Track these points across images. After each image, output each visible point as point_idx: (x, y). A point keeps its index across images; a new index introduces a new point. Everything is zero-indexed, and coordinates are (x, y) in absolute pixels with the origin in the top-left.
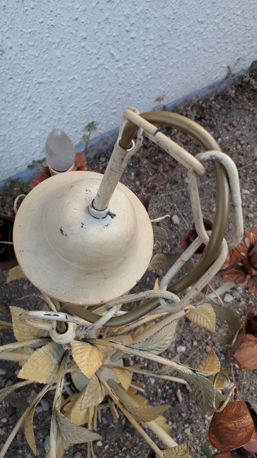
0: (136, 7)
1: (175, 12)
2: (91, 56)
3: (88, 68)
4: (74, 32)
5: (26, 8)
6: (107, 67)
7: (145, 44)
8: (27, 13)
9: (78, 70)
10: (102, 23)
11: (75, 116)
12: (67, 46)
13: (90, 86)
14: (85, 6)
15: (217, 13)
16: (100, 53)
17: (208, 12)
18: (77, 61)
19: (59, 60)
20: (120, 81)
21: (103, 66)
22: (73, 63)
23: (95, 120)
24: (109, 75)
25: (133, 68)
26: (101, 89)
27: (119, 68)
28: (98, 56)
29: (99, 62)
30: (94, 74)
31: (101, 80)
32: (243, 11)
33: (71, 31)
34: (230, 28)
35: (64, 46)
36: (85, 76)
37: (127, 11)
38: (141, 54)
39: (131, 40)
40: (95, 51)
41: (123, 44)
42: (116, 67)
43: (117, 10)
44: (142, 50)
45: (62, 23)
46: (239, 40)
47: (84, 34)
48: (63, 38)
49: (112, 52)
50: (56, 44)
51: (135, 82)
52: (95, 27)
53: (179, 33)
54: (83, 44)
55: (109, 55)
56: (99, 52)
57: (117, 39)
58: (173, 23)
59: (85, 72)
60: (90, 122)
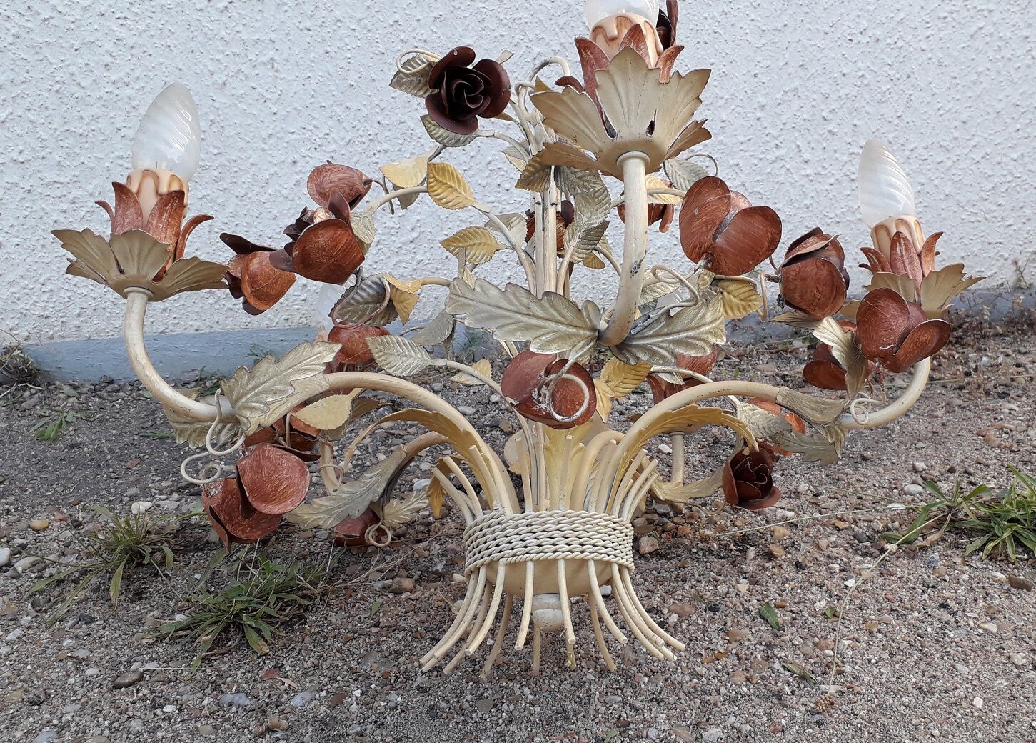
0: (839, 87)
1: (899, 115)
2: (767, 139)
3: (760, 157)
4: (749, 92)
5: (698, 40)
6: (788, 166)
7: (851, 151)
8: (698, 46)
9: (746, 154)
10: (789, 94)
12: (738, 109)
13: (759, 189)
14: (769, 62)
15: (973, 143)
16: (781, 139)
17: (956, 135)
18: (748, 138)
19: (723, 125)
20: (808, 202)
21: (783, 163)
22: (741, 139)
24: (791, 184)
25: (831, 187)
26: (775, 203)
27: (807, 176)
28: (777, 142)
29: (778, 153)
30: (769, 170)
31: (777, 186)
32: (1022, 155)
33: (746, 89)
34: (1003, 179)
35: (733, 107)
36: (754, 168)
37: (825, 89)
38: (844, 165)
39: (829, 137)
40: (774, 133)
41: (816, 137)
42: (803, 172)
43: (810, 82)
44: (845, 158)
45: (736, 74)
46: (1028, 211)
47: (763, 101)
48: (733, 94)
49: (798, 143)
50: (724, 101)
51: (831, 215)
52: (779, 95)
53: (908, 153)
54: (759, 114)
55: (794, 146)
56: (779, 136)
57: (807, 125)
58: (896, 133)
59: (756, 162)
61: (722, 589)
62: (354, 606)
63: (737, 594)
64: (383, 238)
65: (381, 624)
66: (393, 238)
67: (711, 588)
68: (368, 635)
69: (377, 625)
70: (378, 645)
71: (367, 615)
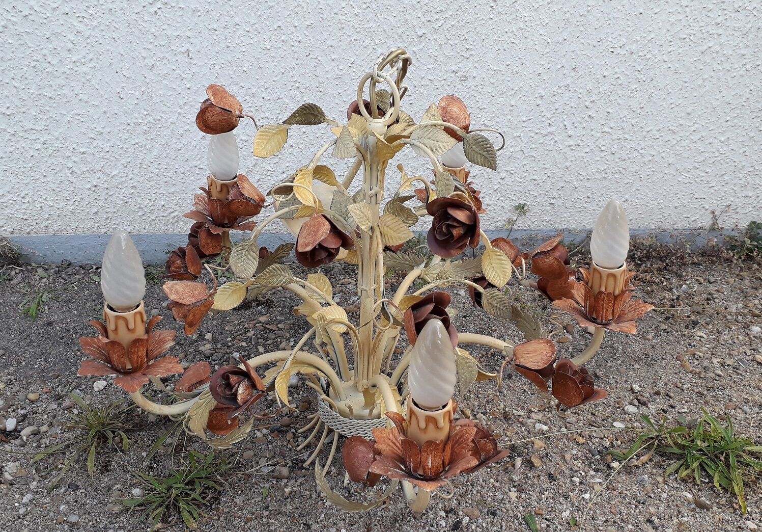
0: (600, 85)
1: (641, 106)
2: (543, 119)
3: (537, 132)
4: (533, 86)
5: (499, 47)
6: (556, 139)
7: (604, 130)
8: (499, 52)
9: (527, 129)
10: (562, 88)
11: (507, 185)
12: (523, 98)
13: (533, 154)
14: (550, 65)
15: (693, 128)
16: (553, 120)
17: (682, 122)
18: (528, 118)
19: (512, 108)
20: (568, 164)
21: (553, 136)
22: (524, 118)
23: (528, 203)
24: (557, 151)
25: (586, 154)
26: (544, 164)
27: (570, 146)
28: (550, 122)
29: (550, 129)
30: (542, 141)
31: (547, 152)
32: (728, 138)
33: (530, 84)
34: (712, 155)
35: (520, 96)
36: (531, 139)
37: (590, 86)
38: (597, 140)
39: (589, 119)
40: (549, 115)
41: (579, 119)
42: (567, 144)
43: (580, 80)
44: (599, 135)
45: (525, 73)
46: (726, 178)
47: (543, 92)
48: (521, 87)
49: (565, 123)
50: (514, 91)
51: (584, 174)
52: (555, 89)
53: (644, 133)
54: (539, 102)
55: (562, 125)
56: (552, 117)
57: (574, 111)
58: (638, 119)
59: (533, 135)
60: (522, 202)
61: (499, 495)
62: (251, 490)
63: (509, 501)
64: (262, 177)
65: (270, 508)
66: (269, 178)
67: (491, 494)
68: (262, 517)
69: (267, 508)
70: (269, 526)
71: (260, 499)
